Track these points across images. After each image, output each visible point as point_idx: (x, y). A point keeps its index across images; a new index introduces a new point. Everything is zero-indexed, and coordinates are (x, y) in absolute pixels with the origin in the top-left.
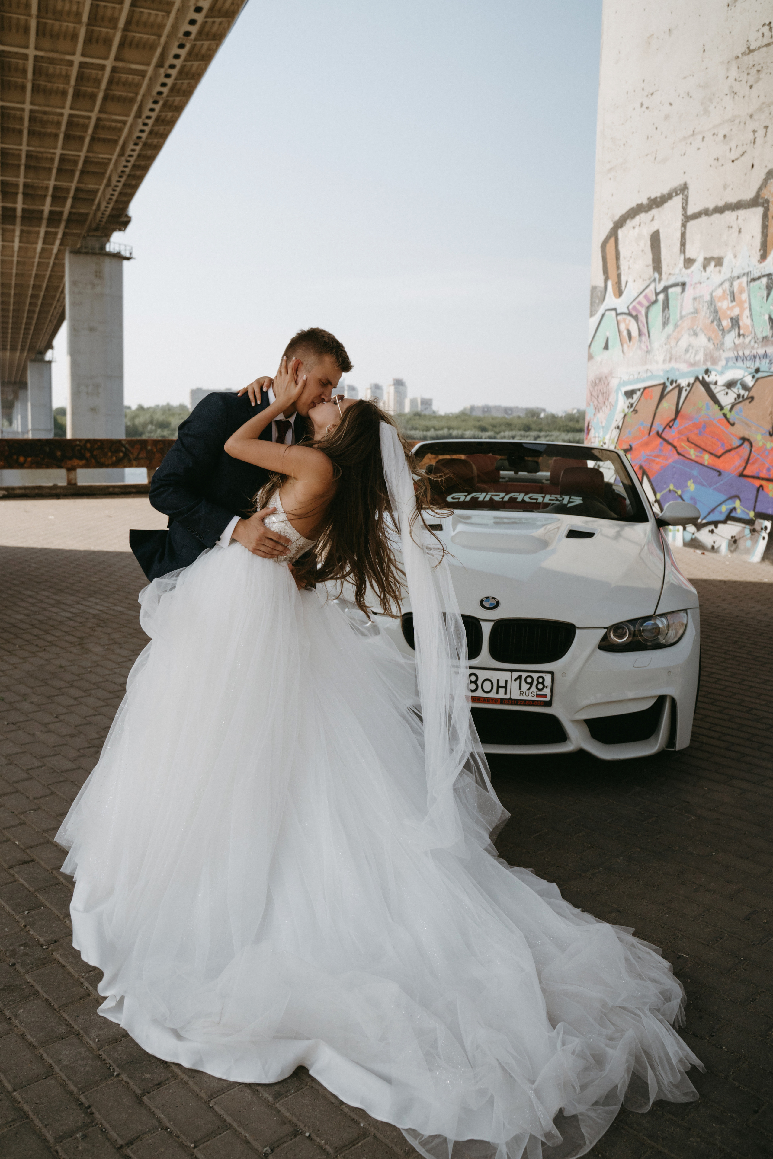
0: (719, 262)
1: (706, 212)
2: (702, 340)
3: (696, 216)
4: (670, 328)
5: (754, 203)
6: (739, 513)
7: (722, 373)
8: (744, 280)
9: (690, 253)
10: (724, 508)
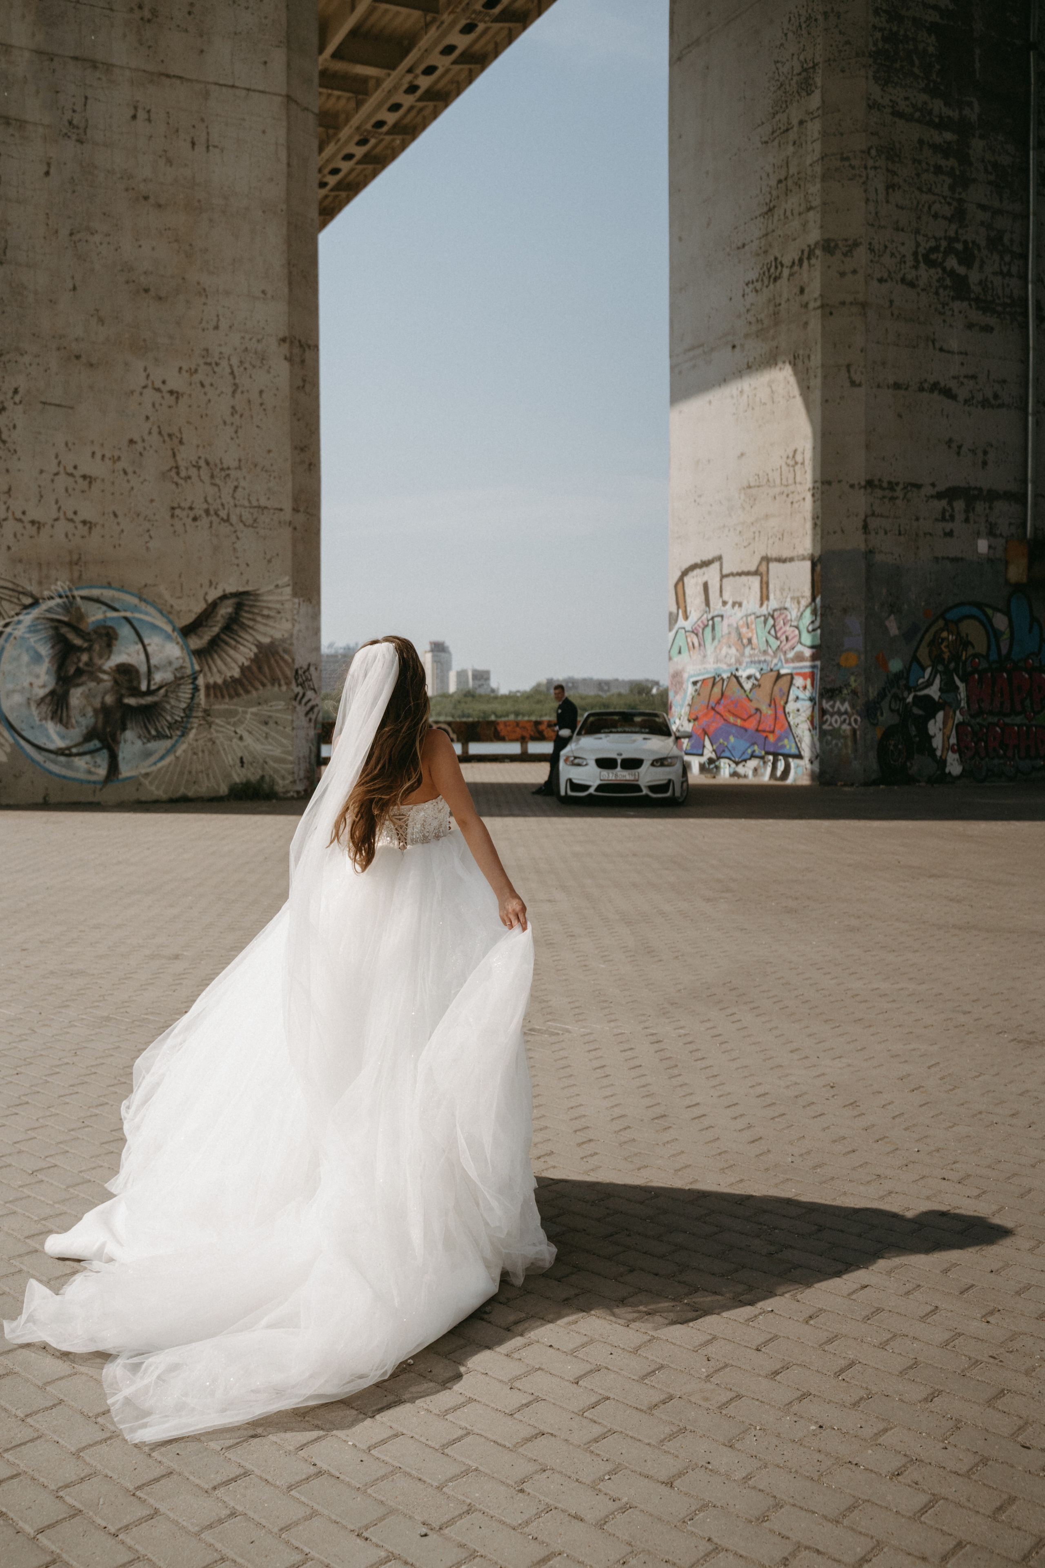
0: (740, 605)
1: (732, 574)
2: (733, 651)
3: (727, 576)
4: (716, 642)
6: (757, 753)
7: (744, 670)
8: (753, 617)
9: (726, 596)
10: (749, 751)
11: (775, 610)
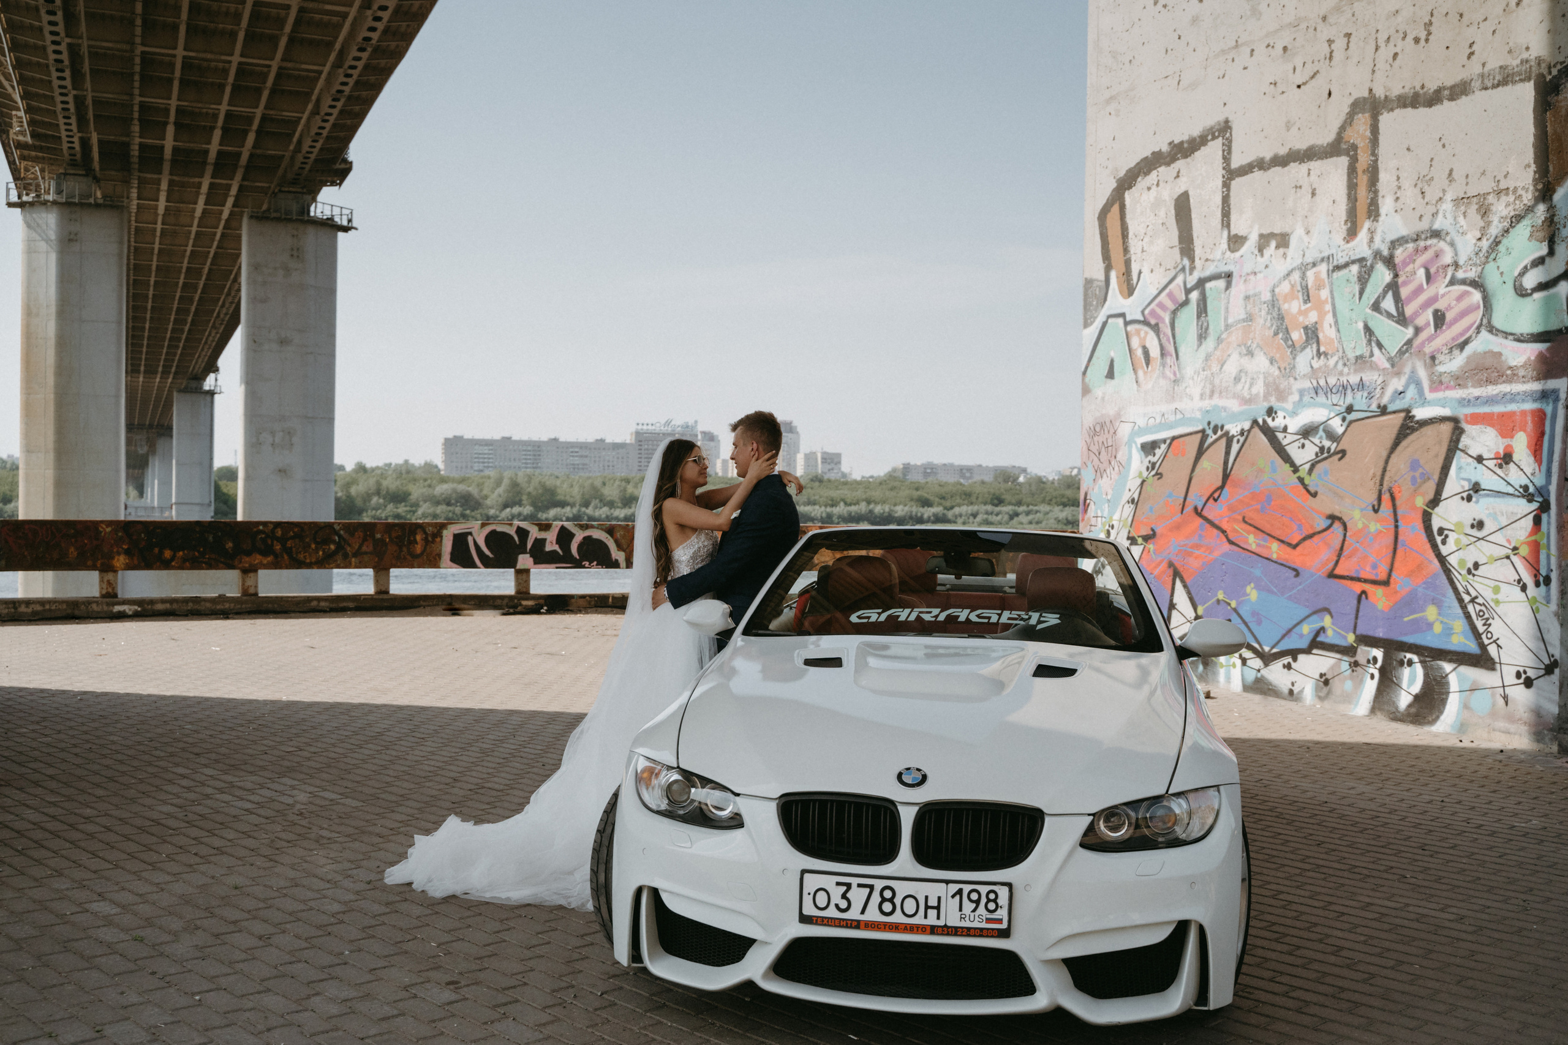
0: (1283, 241)
1: (1261, 165)
2: (1260, 363)
3: (1246, 170)
4: (1210, 344)
5: (1334, 149)
6: (1330, 637)
7: (1294, 413)
8: (1323, 268)
9: (1239, 226)
10: (1306, 629)
11: (1394, 244)
